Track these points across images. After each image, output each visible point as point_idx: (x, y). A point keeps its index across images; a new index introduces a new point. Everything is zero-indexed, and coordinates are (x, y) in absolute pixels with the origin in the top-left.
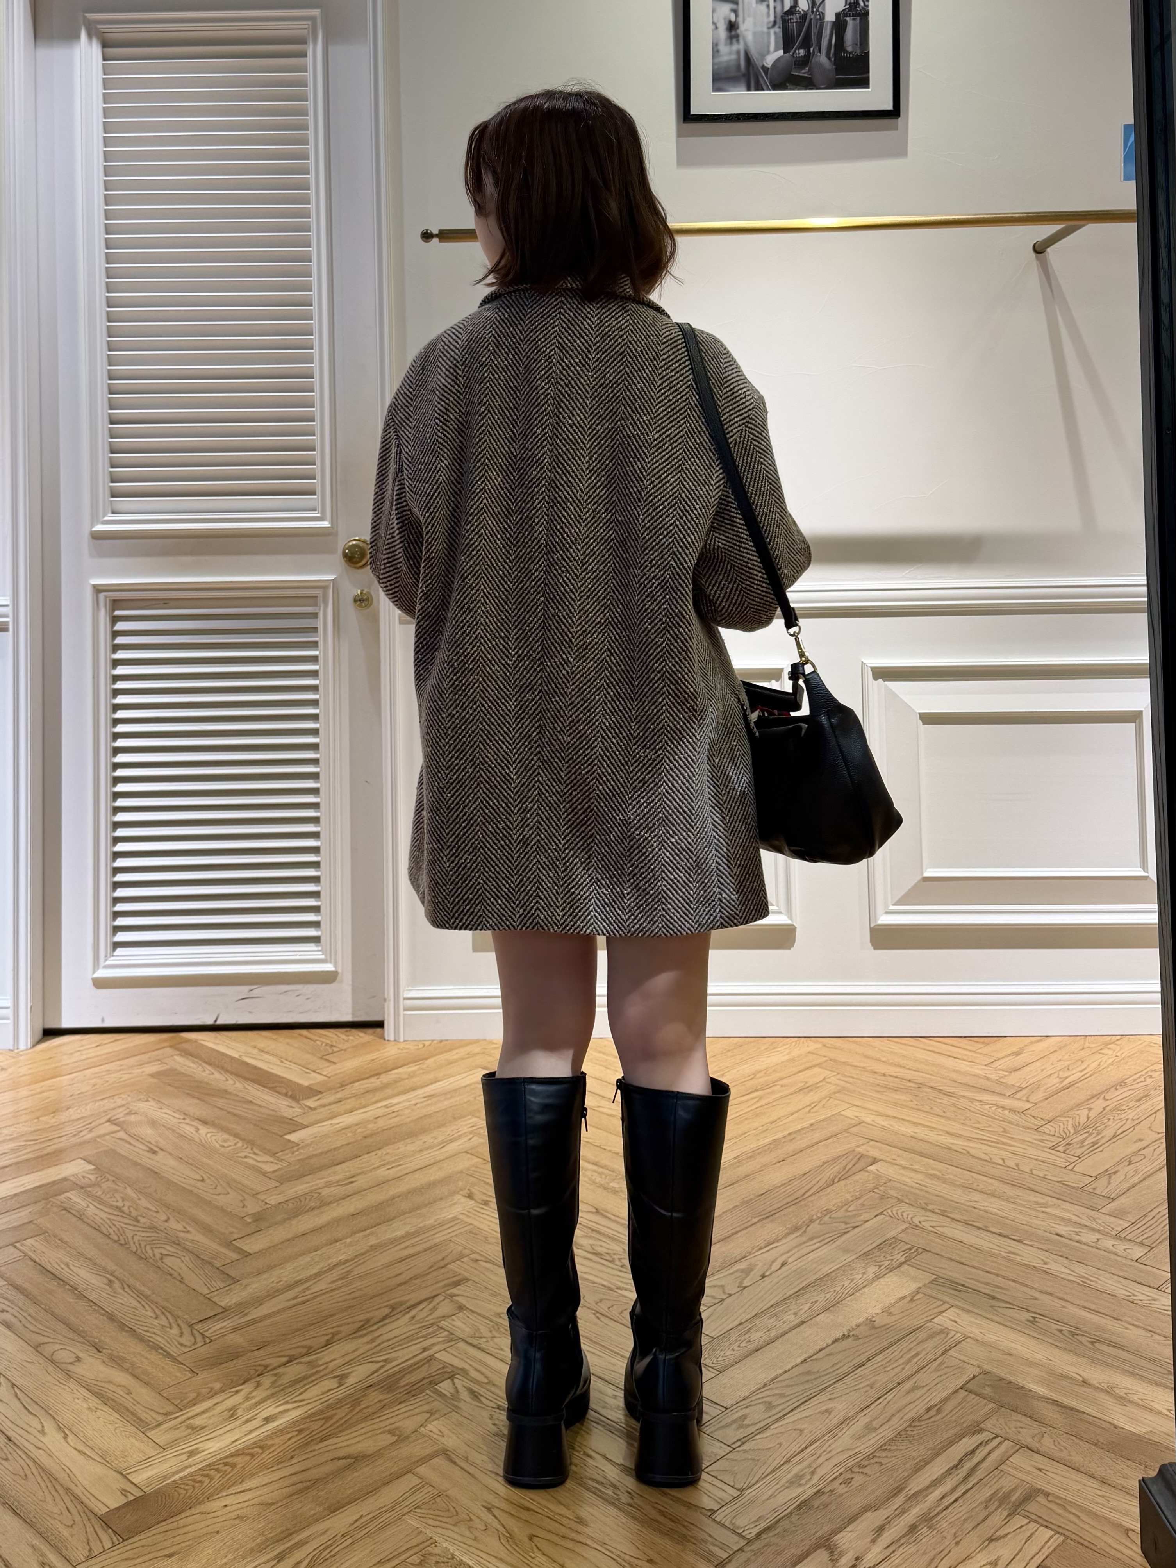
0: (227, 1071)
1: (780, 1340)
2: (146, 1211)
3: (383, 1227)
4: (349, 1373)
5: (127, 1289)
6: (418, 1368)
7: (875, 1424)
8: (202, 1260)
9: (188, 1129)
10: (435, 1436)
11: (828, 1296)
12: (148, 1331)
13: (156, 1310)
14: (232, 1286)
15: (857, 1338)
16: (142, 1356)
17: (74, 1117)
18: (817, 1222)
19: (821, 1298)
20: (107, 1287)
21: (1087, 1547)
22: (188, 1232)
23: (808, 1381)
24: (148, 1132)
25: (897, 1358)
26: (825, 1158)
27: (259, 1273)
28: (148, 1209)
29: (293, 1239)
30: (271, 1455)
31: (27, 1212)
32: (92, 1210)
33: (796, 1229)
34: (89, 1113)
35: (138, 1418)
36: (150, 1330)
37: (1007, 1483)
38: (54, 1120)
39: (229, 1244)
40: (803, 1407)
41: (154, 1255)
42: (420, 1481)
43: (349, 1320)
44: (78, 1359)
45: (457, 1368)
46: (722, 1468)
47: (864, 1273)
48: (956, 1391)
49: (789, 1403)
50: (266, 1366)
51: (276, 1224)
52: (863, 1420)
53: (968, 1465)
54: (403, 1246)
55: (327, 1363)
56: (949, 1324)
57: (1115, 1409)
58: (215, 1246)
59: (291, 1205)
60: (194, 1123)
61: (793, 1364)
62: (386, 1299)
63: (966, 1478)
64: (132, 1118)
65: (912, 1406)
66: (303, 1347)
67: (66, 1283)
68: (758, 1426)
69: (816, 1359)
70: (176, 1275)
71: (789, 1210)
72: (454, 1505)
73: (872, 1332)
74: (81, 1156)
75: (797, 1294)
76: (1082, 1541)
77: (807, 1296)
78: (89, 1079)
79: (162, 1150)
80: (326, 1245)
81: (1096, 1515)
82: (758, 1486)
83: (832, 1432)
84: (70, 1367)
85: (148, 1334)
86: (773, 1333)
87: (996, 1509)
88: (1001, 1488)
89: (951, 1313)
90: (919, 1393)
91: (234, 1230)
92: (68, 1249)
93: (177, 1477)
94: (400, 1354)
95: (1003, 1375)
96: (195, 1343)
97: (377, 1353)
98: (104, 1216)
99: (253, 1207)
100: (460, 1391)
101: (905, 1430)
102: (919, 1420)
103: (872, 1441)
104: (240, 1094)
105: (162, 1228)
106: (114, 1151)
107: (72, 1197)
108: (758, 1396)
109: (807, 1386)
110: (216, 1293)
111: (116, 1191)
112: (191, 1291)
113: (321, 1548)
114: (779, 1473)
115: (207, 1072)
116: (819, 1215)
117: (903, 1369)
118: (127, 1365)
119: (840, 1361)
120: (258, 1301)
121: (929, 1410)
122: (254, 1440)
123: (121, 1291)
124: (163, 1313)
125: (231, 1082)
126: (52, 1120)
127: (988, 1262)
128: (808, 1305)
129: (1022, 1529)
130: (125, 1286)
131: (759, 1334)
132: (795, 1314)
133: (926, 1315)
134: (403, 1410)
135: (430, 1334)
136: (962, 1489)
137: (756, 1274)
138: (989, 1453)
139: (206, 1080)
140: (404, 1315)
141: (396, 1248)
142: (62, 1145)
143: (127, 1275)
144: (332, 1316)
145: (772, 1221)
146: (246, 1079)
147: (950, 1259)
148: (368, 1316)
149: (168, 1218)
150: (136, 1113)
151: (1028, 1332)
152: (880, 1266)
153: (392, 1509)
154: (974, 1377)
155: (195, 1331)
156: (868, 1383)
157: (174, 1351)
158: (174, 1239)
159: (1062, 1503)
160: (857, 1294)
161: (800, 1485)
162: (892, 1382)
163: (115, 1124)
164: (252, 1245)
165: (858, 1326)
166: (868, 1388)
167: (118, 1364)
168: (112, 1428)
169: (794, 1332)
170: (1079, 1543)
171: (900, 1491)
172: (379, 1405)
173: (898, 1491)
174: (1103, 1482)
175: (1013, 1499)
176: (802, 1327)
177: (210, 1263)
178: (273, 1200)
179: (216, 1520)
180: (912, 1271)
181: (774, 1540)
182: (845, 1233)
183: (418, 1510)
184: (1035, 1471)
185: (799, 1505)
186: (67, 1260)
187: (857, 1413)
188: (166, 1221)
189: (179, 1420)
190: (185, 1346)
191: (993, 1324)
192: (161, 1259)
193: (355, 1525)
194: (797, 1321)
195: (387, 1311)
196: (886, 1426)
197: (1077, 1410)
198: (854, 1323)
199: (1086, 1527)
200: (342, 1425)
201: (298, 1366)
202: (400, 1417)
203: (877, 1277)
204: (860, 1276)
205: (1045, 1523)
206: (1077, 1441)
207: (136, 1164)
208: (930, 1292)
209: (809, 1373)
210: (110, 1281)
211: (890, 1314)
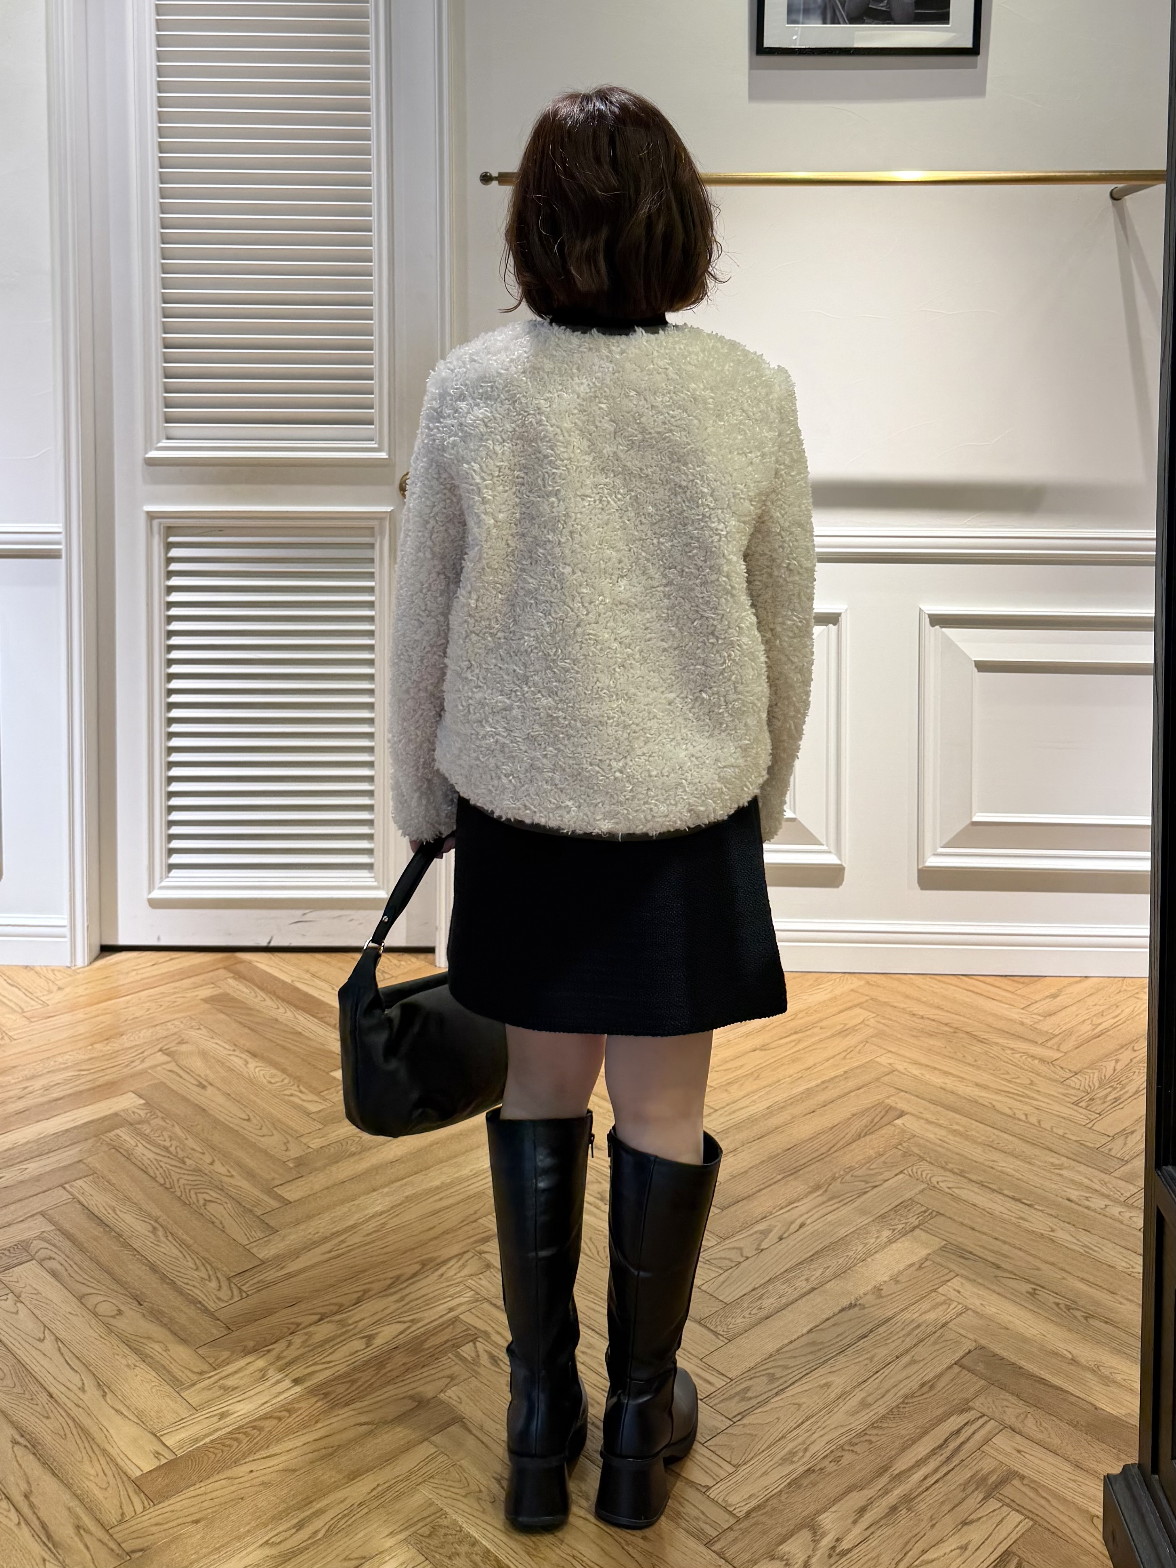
0: (278, 997)
1: (790, 1308)
2: (192, 1152)
3: (420, 1177)
4: (376, 1334)
5: (170, 1238)
6: (444, 1329)
7: (870, 1400)
8: (244, 1209)
9: (237, 1062)
10: (454, 1403)
11: (841, 1261)
12: (187, 1284)
13: (197, 1261)
14: (271, 1237)
15: (863, 1306)
16: (181, 1311)
17: (126, 1045)
18: (839, 1180)
19: (833, 1263)
20: (151, 1235)
21: (1053, 1533)
22: (232, 1176)
23: (811, 1353)
24: (197, 1064)
25: (898, 1330)
26: (854, 1110)
27: (297, 1223)
28: (193, 1149)
29: (333, 1186)
30: (297, 1419)
31: (78, 1149)
32: (140, 1150)
33: (818, 1187)
34: (143, 1041)
35: (174, 1377)
36: (190, 1282)
37: (986, 1465)
38: (108, 1048)
39: (270, 1191)
40: (804, 1380)
41: (198, 1201)
42: (435, 1450)
43: (382, 1276)
44: (120, 1312)
45: (479, 1330)
46: (720, 1443)
47: (877, 1237)
48: (950, 1367)
49: (794, 1374)
50: (300, 1324)
51: (316, 1170)
52: (859, 1395)
53: (953, 1445)
54: (437, 1197)
55: (356, 1322)
56: (953, 1295)
57: (1097, 1389)
58: (257, 1193)
59: (332, 1149)
60: (243, 1056)
61: (799, 1334)
62: (418, 1255)
63: (949, 1459)
64: (184, 1048)
65: (908, 1381)
66: (335, 1304)
67: (112, 1229)
68: (759, 1399)
69: (821, 1330)
70: (217, 1222)
71: (813, 1166)
72: (466, 1475)
73: (878, 1301)
74: (132, 1089)
75: (811, 1259)
76: (1049, 1527)
77: (820, 1261)
78: (144, 1003)
79: (211, 1084)
80: (364, 1194)
81: (1065, 1500)
82: (752, 1462)
83: (829, 1407)
84: (112, 1321)
85: (189, 1287)
86: (784, 1300)
87: (973, 1492)
88: (981, 1470)
89: (956, 1283)
90: (915, 1368)
91: (277, 1176)
92: (116, 1192)
93: (207, 1440)
94: (426, 1314)
95: (997, 1351)
96: (232, 1297)
97: (406, 1312)
98: (151, 1156)
99: (295, 1152)
100: (480, 1354)
101: (897, 1407)
102: (912, 1397)
103: (866, 1417)
104: (290, 1024)
105: (206, 1172)
106: (164, 1083)
107: (121, 1134)
108: (763, 1368)
109: (810, 1357)
110: (255, 1244)
111: (165, 1129)
112: (232, 1241)
113: (340, 1516)
114: (774, 1449)
115: (259, 998)
116: (842, 1173)
117: (903, 1341)
118: (165, 1320)
119: (845, 1332)
120: (295, 1254)
121: (923, 1385)
122: (282, 1403)
123: (164, 1239)
124: (203, 1265)
125: (282, 1010)
126: (107, 1048)
127: (998, 1228)
128: (821, 1270)
129: (996, 1513)
130: (169, 1235)
131: (772, 1300)
132: (807, 1280)
133: (932, 1283)
134: (425, 1374)
135: (455, 1293)
136: (945, 1469)
137: (773, 1236)
138: (974, 1433)
139: (257, 1007)
140: (433, 1273)
141: (431, 1200)
142: (114, 1076)
143: (171, 1222)
144: (365, 1271)
145: (795, 1179)
146: (297, 1007)
147: (962, 1224)
148: (398, 1272)
149: (214, 1161)
150: (187, 1042)
151: (1026, 1305)
152: (894, 1230)
153: (407, 1478)
154: (970, 1352)
155: (233, 1285)
156: (868, 1356)
157: (211, 1306)
158: (217, 1183)
159: (1035, 1487)
160: (869, 1260)
161: (793, 1462)
162: (890, 1355)
163: (167, 1054)
164: (292, 1193)
165: (865, 1294)
166: (867, 1362)
167: (158, 1319)
168: (149, 1388)
169: (804, 1299)
170: (1046, 1528)
171: (886, 1471)
172: (403, 1368)
173: (884, 1469)
174: (1077, 1466)
175: (990, 1481)
176: (812, 1295)
177: (251, 1211)
178: (316, 1143)
179: (241, 1486)
180: (924, 1236)
181: (763, 1519)
182: (866, 1193)
183: (431, 1480)
184: (1015, 1452)
185: (789, 1484)
186: (114, 1204)
187: (855, 1387)
188: (212, 1164)
189: (212, 1380)
190: (223, 1301)
191: (995, 1295)
192: (205, 1205)
193: (373, 1494)
194: (808, 1288)
195: (417, 1267)
196: (880, 1402)
197: (1062, 1390)
198: (861, 1292)
199: (1055, 1512)
200: (366, 1389)
201: (329, 1325)
202: (423, 1381)
203: (890, 1242)
204: (873, 1240)
205: (1017, 1508)
206: (1058, 1422)
207: (185, 1099)
208: (938, 1260)
209: (813, 1343)
210: (154, 1228)
211: (897, 1282)
